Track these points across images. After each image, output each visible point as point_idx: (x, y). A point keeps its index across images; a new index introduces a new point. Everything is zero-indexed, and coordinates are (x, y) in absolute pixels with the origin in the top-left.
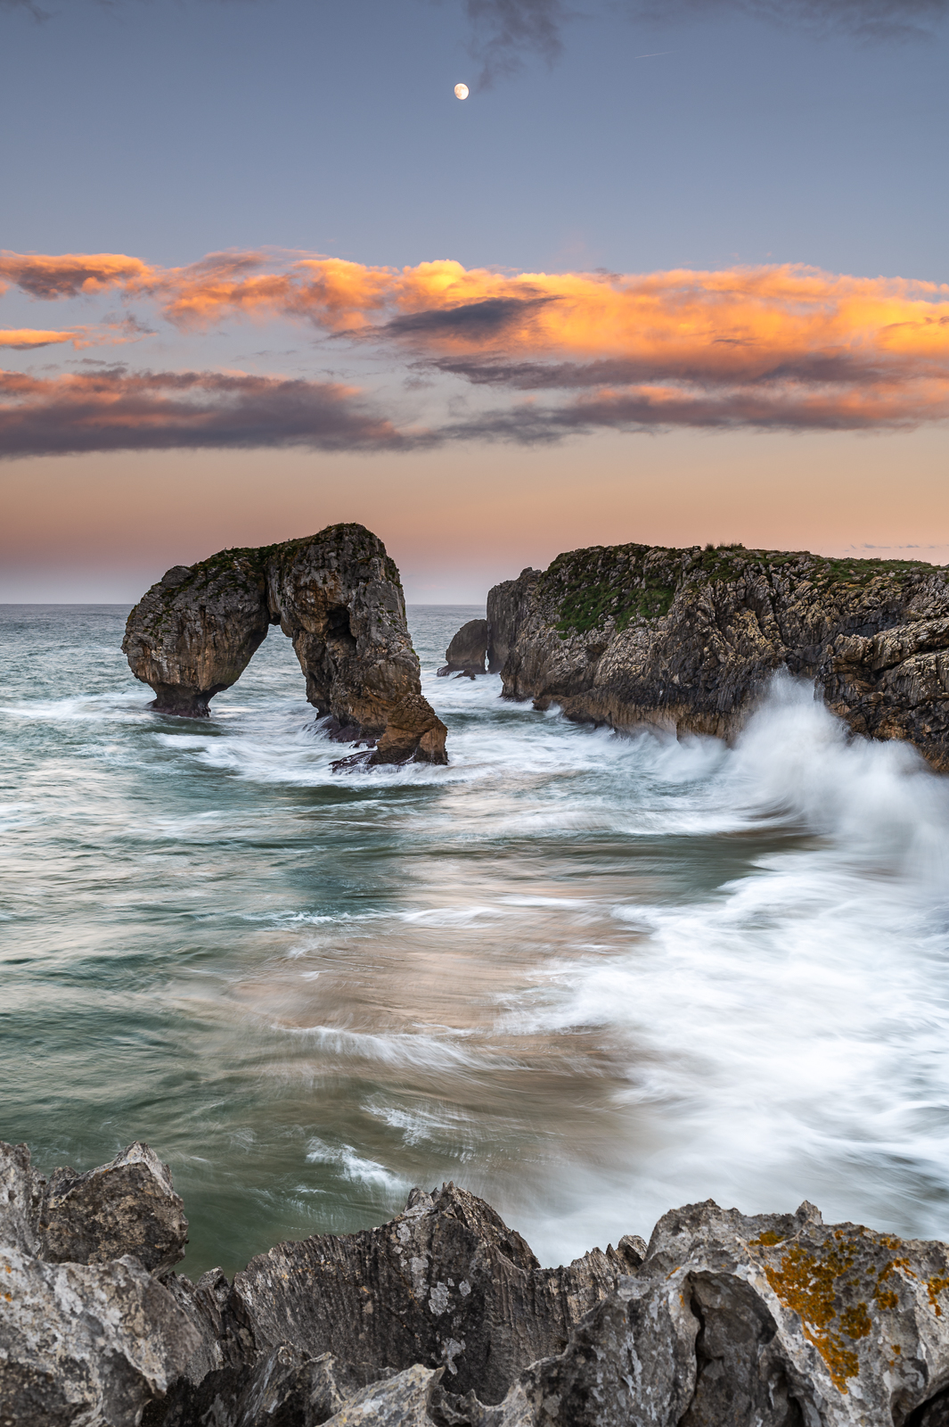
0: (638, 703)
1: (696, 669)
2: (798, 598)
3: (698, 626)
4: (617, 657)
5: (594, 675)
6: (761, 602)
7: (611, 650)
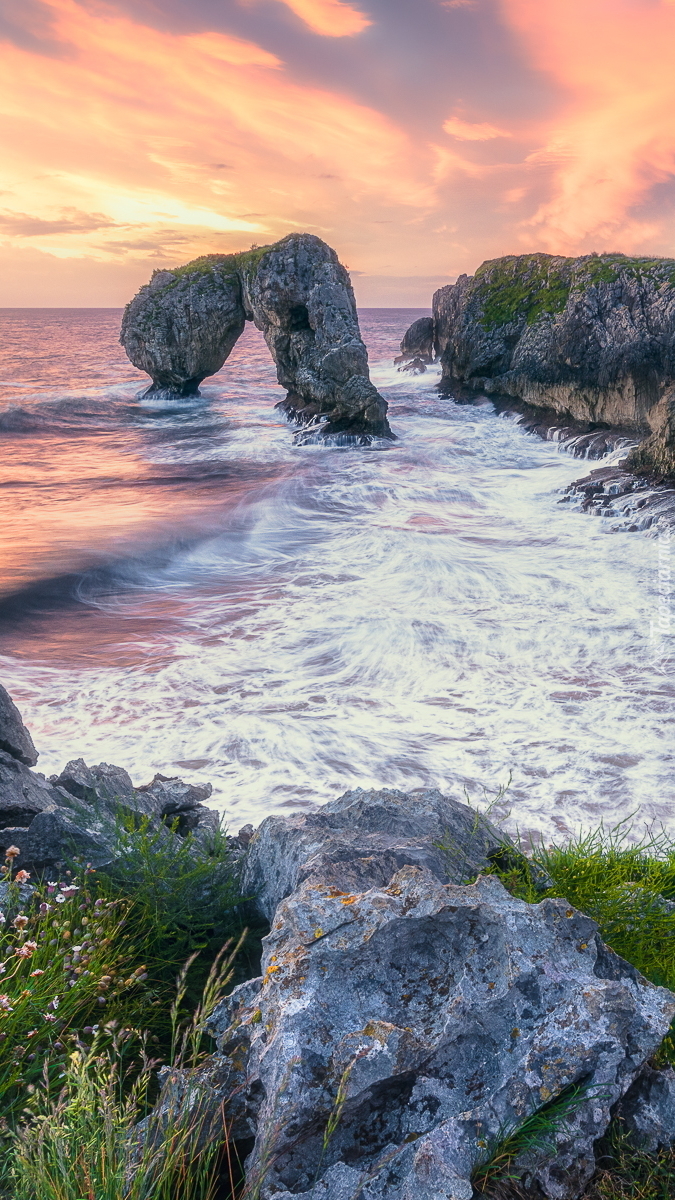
0: (541, 381)
1: (584, 353)
2: (660, 296)
3: (584, 320)
4: (527, 345)
5: (510, 360)
6: (632, 300)
7: (522, 340)
